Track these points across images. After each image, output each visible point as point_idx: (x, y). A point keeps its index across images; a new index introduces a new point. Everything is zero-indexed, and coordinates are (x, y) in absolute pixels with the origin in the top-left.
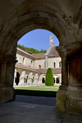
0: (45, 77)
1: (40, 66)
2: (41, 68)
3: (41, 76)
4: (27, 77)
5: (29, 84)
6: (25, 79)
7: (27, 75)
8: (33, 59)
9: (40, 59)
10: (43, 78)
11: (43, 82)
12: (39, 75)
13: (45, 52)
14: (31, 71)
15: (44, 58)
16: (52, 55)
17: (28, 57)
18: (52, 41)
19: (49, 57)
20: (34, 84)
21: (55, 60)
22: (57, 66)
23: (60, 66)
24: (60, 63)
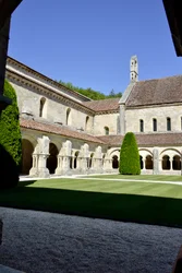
0: (118, 154)
1: (107, 129)
2: (110, 133)
3: (110, 151)
4: (76, 154)
5: (80, 171)
6: (71, 158)
7: (75, 151)
8: (91, 113)
9: (106, 112)
10: (115, 157)
11: (115, 165)
12: (105, 151)
13: (120, 96)
14: (86, 142)
15: (117, 111)
16: (135, 103)
17: (79, 108)
18: (134, 68)
19: (129, 107)
20: (93, 172)
21: (143, 113)
22: (148, 128)
23: (155, 129)
24: (155, 120)
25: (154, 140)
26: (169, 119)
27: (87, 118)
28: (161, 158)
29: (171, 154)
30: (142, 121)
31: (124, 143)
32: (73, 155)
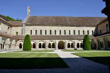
1: (17, 33)
2: (18, 35)
3: (18, 42)
4: (4, 43)
5: (6, 50)
6: (1, 44)
7: (3, 41)
8: (10, 26)
9: (17, 26)
10: (21, 44)
11: (20, 47)
12: (16, 41)
14: (8, 37)
15: (22, 26)
16: (29, 23)
18: (29, 11)
19: (27, 25)
20: (11, 50)
21: (32, 28)
22: (34, 33)
23: (36, 34)
24: (36, 31)
25: (36, 38)
26: (41, 31)
27: (9, 28)
28: (38, 44)
29: (42, 43)
30: (31, 31)
31: (25, 39)
32: (3, 43)
